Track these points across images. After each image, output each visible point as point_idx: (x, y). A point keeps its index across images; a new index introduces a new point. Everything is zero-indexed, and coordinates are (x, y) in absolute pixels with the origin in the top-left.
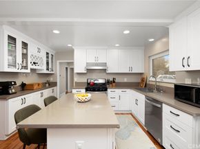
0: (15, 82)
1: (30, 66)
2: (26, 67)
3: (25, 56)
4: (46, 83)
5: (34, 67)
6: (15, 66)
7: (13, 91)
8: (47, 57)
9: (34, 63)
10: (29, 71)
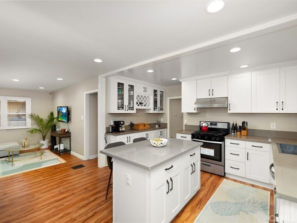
0: (123, 122)
1: (136, 107)
2: (132, 108)
3: (131, 98)
4: (155, 124)
5: (140, 107)
6: (123, 108)
7: (124, 129)
8: (155, 95)
9: (141, 103)
10: (134, 111)
